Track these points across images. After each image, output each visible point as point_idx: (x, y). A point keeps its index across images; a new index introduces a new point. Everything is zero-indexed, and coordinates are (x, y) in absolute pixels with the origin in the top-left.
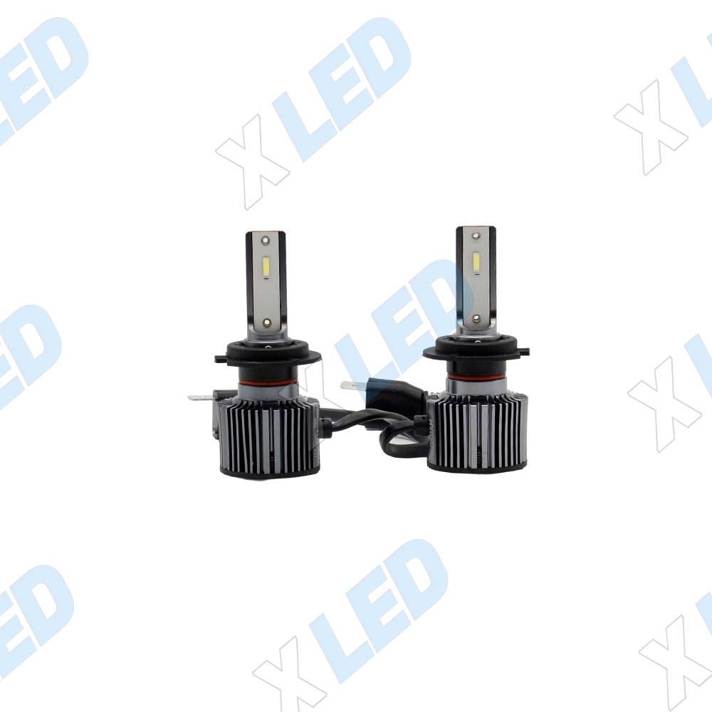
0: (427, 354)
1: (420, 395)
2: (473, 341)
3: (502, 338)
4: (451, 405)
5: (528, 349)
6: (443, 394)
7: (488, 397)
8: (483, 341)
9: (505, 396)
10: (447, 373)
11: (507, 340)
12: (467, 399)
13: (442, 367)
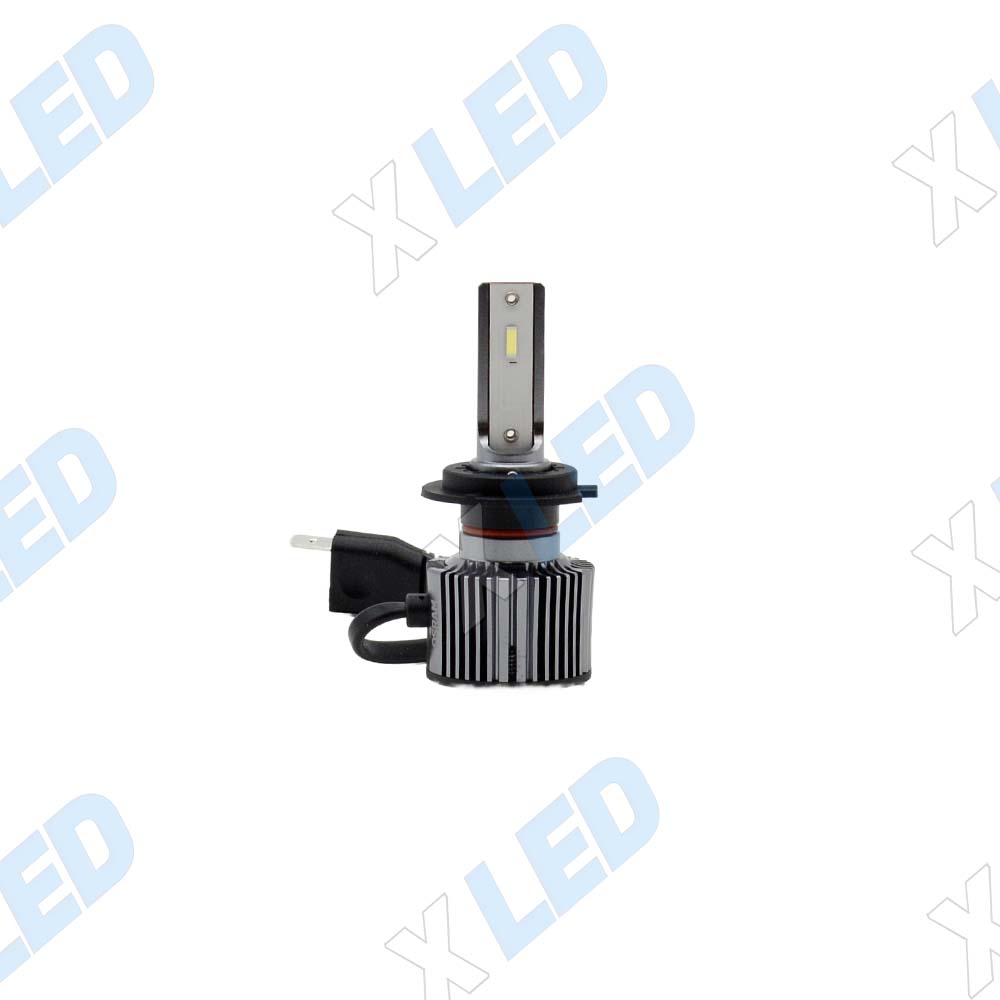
0: (429, 492)
1: (420, 560)
2: (504, 472)
3: (553, 467)
4: (466, 577)
5: (595, 487)
6: (454, 558)
7: (527, 565)
8: (522, 472)
9: (556, 565)
10: (461, 525)
11: (561, 472)
12: (494, 569)
13: (452, 513)
